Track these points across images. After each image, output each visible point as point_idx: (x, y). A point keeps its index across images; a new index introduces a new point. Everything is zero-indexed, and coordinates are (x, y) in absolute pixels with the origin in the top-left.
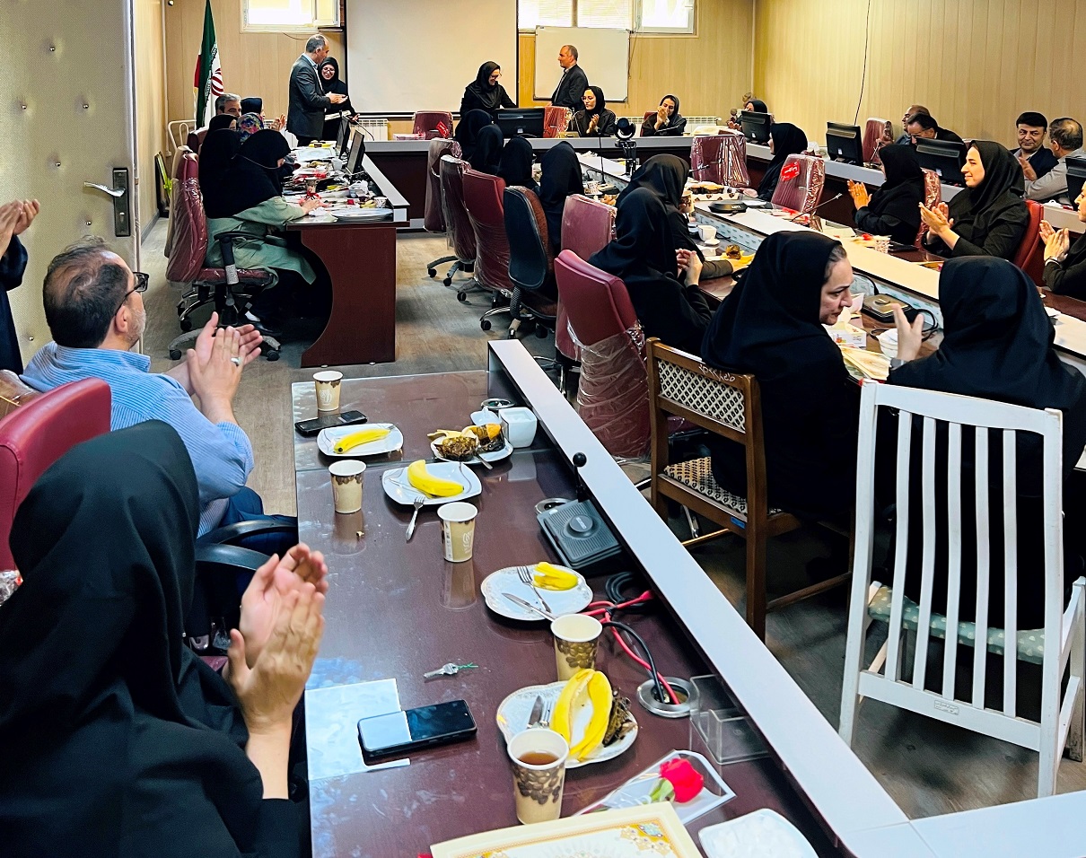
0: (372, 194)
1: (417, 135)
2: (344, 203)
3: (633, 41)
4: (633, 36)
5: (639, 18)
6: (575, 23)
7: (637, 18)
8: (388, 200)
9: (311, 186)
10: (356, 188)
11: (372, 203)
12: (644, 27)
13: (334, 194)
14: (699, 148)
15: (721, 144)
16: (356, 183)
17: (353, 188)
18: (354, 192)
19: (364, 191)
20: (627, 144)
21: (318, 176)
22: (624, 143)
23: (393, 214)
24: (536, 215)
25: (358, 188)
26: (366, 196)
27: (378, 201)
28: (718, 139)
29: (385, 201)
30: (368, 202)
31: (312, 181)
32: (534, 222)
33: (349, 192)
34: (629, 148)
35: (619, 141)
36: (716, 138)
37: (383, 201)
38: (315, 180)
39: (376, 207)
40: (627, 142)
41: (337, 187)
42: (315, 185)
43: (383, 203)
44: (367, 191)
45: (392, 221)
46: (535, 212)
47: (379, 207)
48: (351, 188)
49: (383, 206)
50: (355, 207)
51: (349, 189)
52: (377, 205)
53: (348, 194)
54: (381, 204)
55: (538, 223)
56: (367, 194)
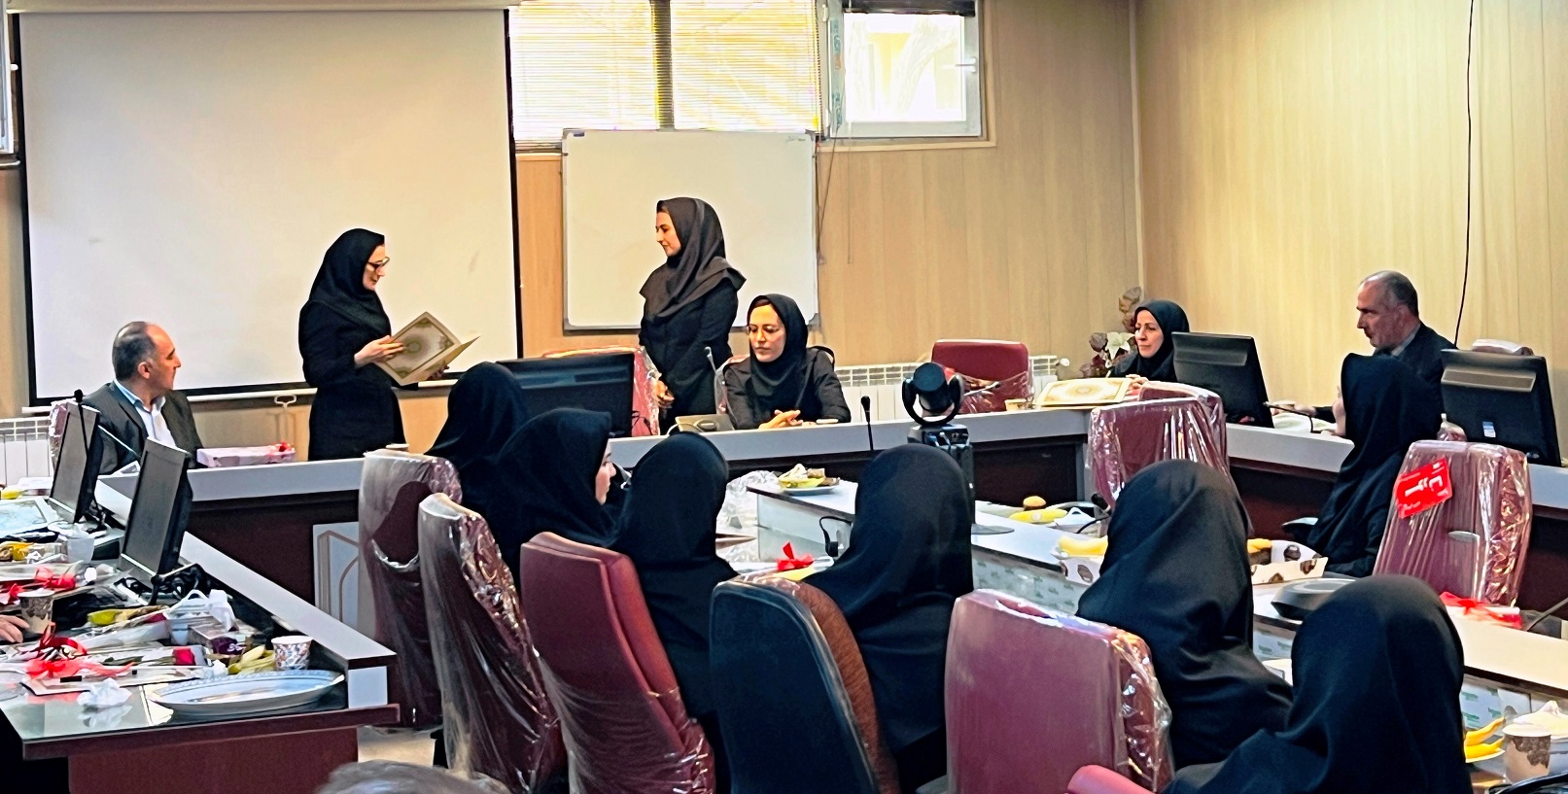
0: (246, 632)
1: (270, 450)
2: (164, 661)
3: (825, 161)
4: (826, 148)
5: (838, 99)
6: (667, 120)
7: (834, 99)
8: (314, 646)
9: (38, 616)
10: (190, 615)
11: (262, 657)
12: (853, 124)
13: (120, 638)
14: (1112, 439)
15: (1167, 425)
16: (185, 600)
17: (179, 615)
18: (186, 627)
19: (220, 620)
20: (945, 437)
21: (51, 584)
22: (937, 434)
23: (344, 685)
24: (838, 661)
25: (198, 614)
26: (231, 635)
27: (284, 648)
28: (1156, 410)
29: (304, 648)
30: (248, 657)
31: (41, 600)
32: (835, 683)
33: (167, 627)
34: (953, 447)
35: (921, 428)
36: (1152, 409)
37: (298, 650)
38: (48, 598)
39: (281, 670)
40: (945, 431)
41: (119, 613)
42: (49, 613)
43: (302, 655)
44: (232, 620)
45: (347, 706)
46: (834, 651)
47: (293, 668)
48: (171, 613)
49: (303, 665)
50: (212, 672)
51: (165, 618)
52: (283, 663)
53: (163, 635)
54: (296, 659)
55: (846, 686)
56: (234, 629)
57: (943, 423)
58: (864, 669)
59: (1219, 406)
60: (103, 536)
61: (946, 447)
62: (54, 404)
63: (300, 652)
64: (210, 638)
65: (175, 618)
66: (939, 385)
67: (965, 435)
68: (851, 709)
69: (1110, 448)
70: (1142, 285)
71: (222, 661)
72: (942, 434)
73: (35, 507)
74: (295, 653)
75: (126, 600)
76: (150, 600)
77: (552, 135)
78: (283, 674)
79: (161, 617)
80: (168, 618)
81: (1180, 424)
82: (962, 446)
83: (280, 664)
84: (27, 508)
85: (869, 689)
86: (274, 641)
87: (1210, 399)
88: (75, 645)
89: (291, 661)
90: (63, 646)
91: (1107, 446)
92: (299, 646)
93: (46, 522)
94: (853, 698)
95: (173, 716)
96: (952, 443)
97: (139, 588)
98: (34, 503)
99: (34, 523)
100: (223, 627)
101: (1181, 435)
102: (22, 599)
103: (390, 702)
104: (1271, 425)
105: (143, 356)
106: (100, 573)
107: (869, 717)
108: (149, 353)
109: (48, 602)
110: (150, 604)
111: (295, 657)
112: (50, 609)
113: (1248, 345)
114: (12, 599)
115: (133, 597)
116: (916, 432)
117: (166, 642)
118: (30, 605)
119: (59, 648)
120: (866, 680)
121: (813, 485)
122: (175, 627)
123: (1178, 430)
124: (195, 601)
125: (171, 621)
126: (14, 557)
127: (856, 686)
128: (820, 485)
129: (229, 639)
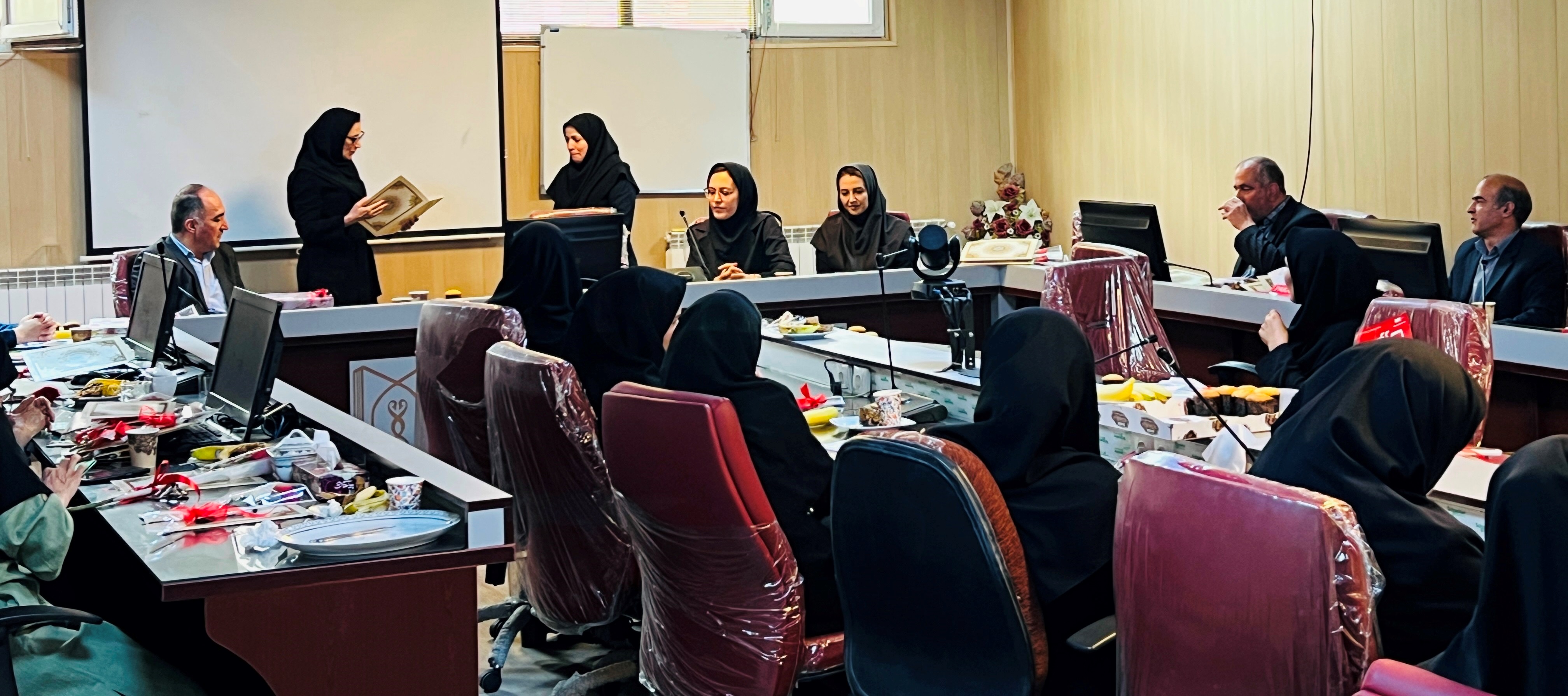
0: (350, 471)
1: (311, 296)
3: (757, 55)
4: (758, 44)
5: (768, 4)
6: (627, 19)
7: (765, 4)
8: (426, 485)
9: (144, 452)
10: (293, 453)
11: (374, 496)
12: (781, 25)
13: (227, 475)
14: (1064, 293)
15: (1107, 283)
16: (287, 439)
17: (282, 453)
18: (289, 463)
19: (325, 459)
20: (948, 291)
21: (153, 421)
22: (940, 288)
23: (462, 527)
24: (990, 516)
25: (300, 452)
26: (338, 473)
27: (399, 489)
28: (1099, 267)
29: (417, 489)
30: (362, 496)
31: (147, 438)
32: (990, 538)
33: (270, 463)
34: (956, 300)
35: (924, 282)
36: (1096, 266)
37: (412, 490)
38: (153, 435)
39: (395, 509)
40: (948, 286)
41: (221, 450)
42: (155, 449)
43: (416, 495)
44: (337, 459)
45: (466, 547)
46: (986, 507)
47: (407, 508)
48: (275, 451)
49: (416, 504)
50: (328, 510)
51: (267, 455)
52: (398, 503)
53: (265, 470)
54: (410, 499)
55: (999, 540)
56: (338, 467)
57: (945, 278)
58: (1012, 523)
59: (1147, 264)
60: (182, 373)
61: (950, 300)
62: (116, 254)
63: (414, 493)
64: (318, 476)
65: (279, 456)
66: (941, 245)
67: (964, 289)
68: (1005, 562)
69: (1062, 300)
70: (1013, 161)
71: (337, 499)
72: (945, 288)
73: (114, 346)
74: (409, 494)
75: (220, 436)
76: (244, 435)
77: (532, 29)
78: (398, 514)
79: (264, 455)
80: (272, 455)
81: (1119, 281)
82: (964, 299)
83: (394, 504)
84: (107, 347)
85: (1018, 542)
86: (389, 481)
87: (1140, 258)
88: (187, 481)
89: (406, 500)
90: (177, 483)
91: (1061, 298)
92: (412, 487)
93: (125, 359)
94: (1006, 551)
95: (300, 555)
96: (955, 296)
97: (229, 423)
98: (113, 343)
99: (115, 360)
100: (328, 465)
101: (1119, 291)
102: (130, 436)
103: (506, 543)
104: (1169, 280)
105: (191, 214)
106: (196, 410)
107: (1021, 571)
108: (197, 211)
109: (154, 439)
110: (247, 440)
111: (409, 497)
112: (156, 445)
113: (1150, 212)
114: (119, 436)
115: (226, 435)
116: (920, 285)
117: (269, 476)
118: (138, 441)
119: (173, 485)
120: (1015, 534)
121: (810, 330)
122: (279, 464)
123: (1117, 287)
124: (296, 440)
125: (275, 459)
126: (104, 392)
127: (1007, 540)
128: (817, 331)
129: (335, 477)
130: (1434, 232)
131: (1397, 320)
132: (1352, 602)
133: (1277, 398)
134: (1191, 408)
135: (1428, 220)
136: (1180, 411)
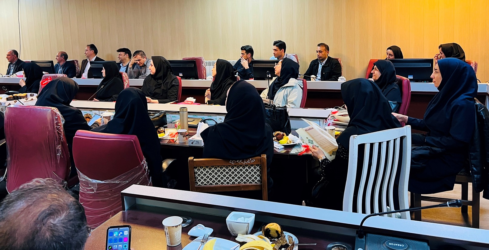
130: (52, 62)
131: (49, 78)
132: (59, 125)
133: (27, 95)
134: (8, 99)
135: (50, 60)
136: (5, 101)
